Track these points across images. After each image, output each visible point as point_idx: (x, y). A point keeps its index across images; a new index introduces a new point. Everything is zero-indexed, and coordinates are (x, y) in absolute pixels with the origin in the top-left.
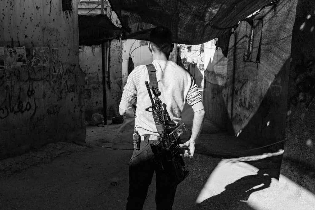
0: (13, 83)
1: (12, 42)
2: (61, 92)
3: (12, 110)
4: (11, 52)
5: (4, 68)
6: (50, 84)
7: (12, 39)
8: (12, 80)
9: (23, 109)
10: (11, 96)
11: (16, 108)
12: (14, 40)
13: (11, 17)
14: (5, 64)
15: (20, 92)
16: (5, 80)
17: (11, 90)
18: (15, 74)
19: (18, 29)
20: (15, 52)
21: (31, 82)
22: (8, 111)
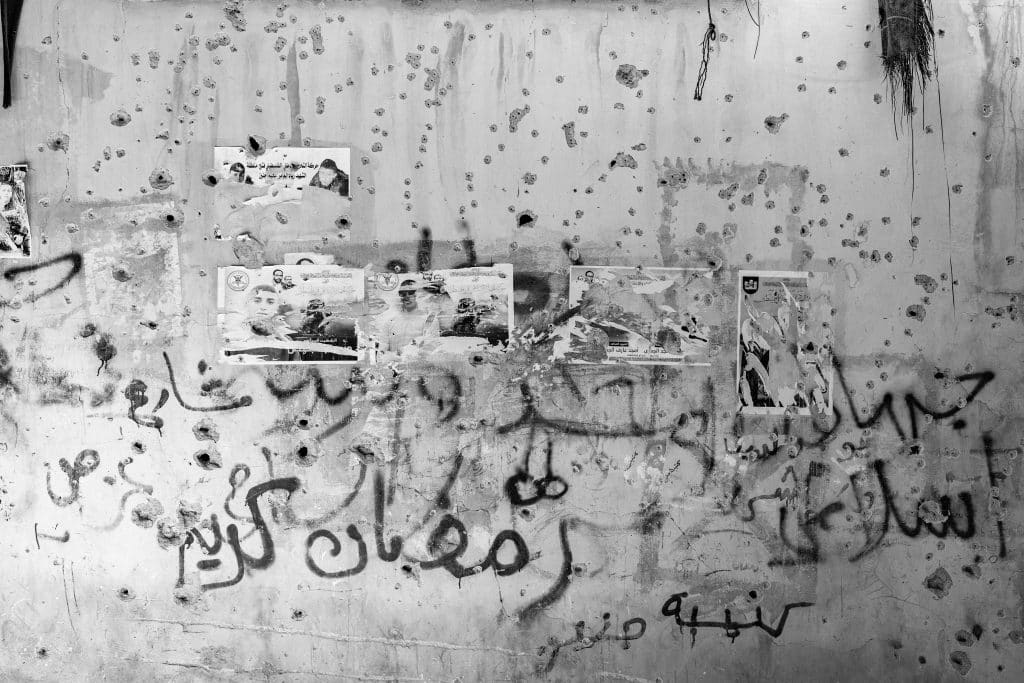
0: (407, 431)
1: (426, 243)
2: (817, 520)
3: (388, 549)
4: (412, 292)
5: (355, 358)
6: (710, 464)
7: (426, 233)
8: (400, 414)
9: (465, 561)
10: (387, 485)
11: (417, 546)
12: (435, 237)
13: (424, 140)
14: (361, 341)
15: (452, 478)
16: (355, 411)
17: (389, 457)
18: (423, 390)
19: (470, 188)
20: (436, 290)
21: (541, 439)
22: (363, 549)
